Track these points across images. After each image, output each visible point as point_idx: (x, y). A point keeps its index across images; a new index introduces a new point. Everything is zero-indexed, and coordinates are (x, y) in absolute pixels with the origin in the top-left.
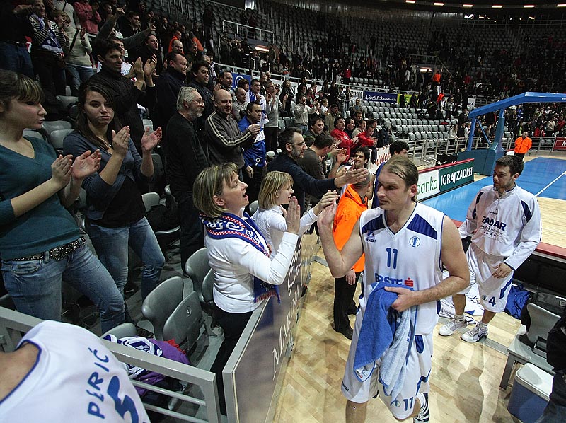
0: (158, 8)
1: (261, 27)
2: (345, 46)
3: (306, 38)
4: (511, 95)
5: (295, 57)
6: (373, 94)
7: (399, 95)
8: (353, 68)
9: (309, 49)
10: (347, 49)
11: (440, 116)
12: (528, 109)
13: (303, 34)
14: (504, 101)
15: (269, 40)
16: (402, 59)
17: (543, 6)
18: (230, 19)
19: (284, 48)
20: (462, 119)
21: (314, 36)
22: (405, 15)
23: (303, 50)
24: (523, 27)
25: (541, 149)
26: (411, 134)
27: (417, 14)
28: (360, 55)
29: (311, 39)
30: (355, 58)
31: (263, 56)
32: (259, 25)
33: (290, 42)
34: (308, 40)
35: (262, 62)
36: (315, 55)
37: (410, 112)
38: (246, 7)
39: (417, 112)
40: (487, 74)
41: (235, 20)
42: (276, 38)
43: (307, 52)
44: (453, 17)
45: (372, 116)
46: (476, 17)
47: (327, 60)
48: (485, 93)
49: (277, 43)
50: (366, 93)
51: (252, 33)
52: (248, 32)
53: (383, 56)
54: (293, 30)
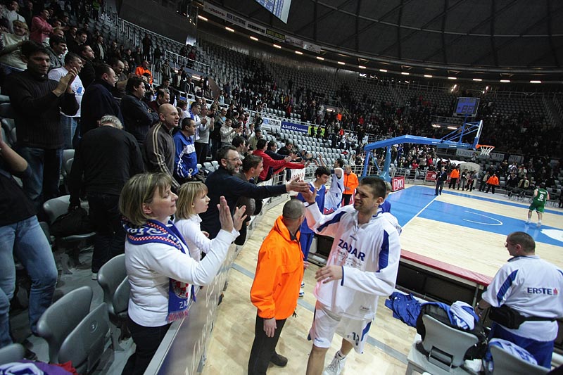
0: (107, 32)
1: (199, 60)
2: (268, 84)
3: (236, 74)
4: (394, 136)
5: (226, 88)
6: (289, 124)
7: (310, 127)
8: (274, 102)
9: (238, 83)
10: (269, 87)
11: (341, 147)
12: (407, 148)
13: (234, 71)
14: (389, 140)
15: (205, 72)
16: (313, 100)
17: (415, 75)
18: (172, 50)
19: (217, 80)
20: (358, 151)
21: (243, 73)
22: (316, 68)
23: (233, 83)
24: (401, 87)
25: (417, 178)
26: (318, 158)
27: (325, 68)
28: (279, 93)
29: (240, 76)
30: (276, 94)
31: (198, 83)
32: (197, 59)
33: (223, 75)
34: (238, 76)
35: (197, 89)
36: (242, 88)
37: (318, 141)
38: (187, 43)
39: (323, 142)
40: (376, 119)
41: (177, 52)
42: (211, 71)
43: (237, 85)
44: (352, 74)
45: (287, 141)
46: (368, 76)
47: (253, 93)
48: (375, 133)
49: (211, 75)
50: (283, 123)
51: (190, 65)
52: (187, 62)
53: (298, 96)
54: (226, 66)
